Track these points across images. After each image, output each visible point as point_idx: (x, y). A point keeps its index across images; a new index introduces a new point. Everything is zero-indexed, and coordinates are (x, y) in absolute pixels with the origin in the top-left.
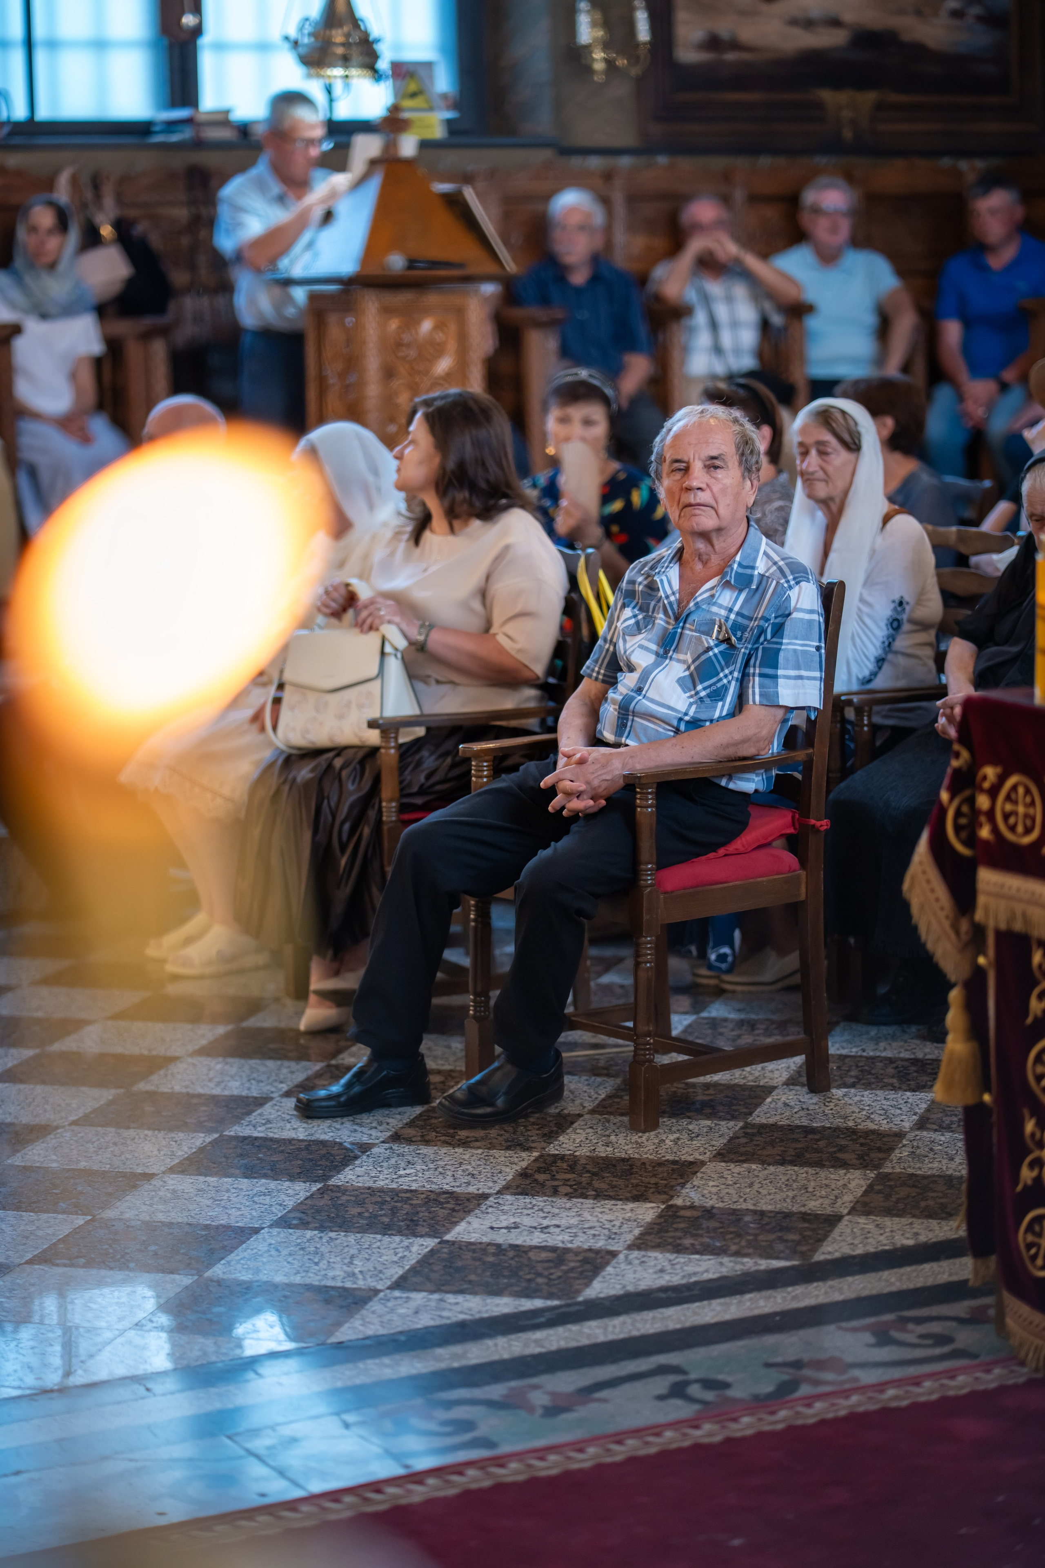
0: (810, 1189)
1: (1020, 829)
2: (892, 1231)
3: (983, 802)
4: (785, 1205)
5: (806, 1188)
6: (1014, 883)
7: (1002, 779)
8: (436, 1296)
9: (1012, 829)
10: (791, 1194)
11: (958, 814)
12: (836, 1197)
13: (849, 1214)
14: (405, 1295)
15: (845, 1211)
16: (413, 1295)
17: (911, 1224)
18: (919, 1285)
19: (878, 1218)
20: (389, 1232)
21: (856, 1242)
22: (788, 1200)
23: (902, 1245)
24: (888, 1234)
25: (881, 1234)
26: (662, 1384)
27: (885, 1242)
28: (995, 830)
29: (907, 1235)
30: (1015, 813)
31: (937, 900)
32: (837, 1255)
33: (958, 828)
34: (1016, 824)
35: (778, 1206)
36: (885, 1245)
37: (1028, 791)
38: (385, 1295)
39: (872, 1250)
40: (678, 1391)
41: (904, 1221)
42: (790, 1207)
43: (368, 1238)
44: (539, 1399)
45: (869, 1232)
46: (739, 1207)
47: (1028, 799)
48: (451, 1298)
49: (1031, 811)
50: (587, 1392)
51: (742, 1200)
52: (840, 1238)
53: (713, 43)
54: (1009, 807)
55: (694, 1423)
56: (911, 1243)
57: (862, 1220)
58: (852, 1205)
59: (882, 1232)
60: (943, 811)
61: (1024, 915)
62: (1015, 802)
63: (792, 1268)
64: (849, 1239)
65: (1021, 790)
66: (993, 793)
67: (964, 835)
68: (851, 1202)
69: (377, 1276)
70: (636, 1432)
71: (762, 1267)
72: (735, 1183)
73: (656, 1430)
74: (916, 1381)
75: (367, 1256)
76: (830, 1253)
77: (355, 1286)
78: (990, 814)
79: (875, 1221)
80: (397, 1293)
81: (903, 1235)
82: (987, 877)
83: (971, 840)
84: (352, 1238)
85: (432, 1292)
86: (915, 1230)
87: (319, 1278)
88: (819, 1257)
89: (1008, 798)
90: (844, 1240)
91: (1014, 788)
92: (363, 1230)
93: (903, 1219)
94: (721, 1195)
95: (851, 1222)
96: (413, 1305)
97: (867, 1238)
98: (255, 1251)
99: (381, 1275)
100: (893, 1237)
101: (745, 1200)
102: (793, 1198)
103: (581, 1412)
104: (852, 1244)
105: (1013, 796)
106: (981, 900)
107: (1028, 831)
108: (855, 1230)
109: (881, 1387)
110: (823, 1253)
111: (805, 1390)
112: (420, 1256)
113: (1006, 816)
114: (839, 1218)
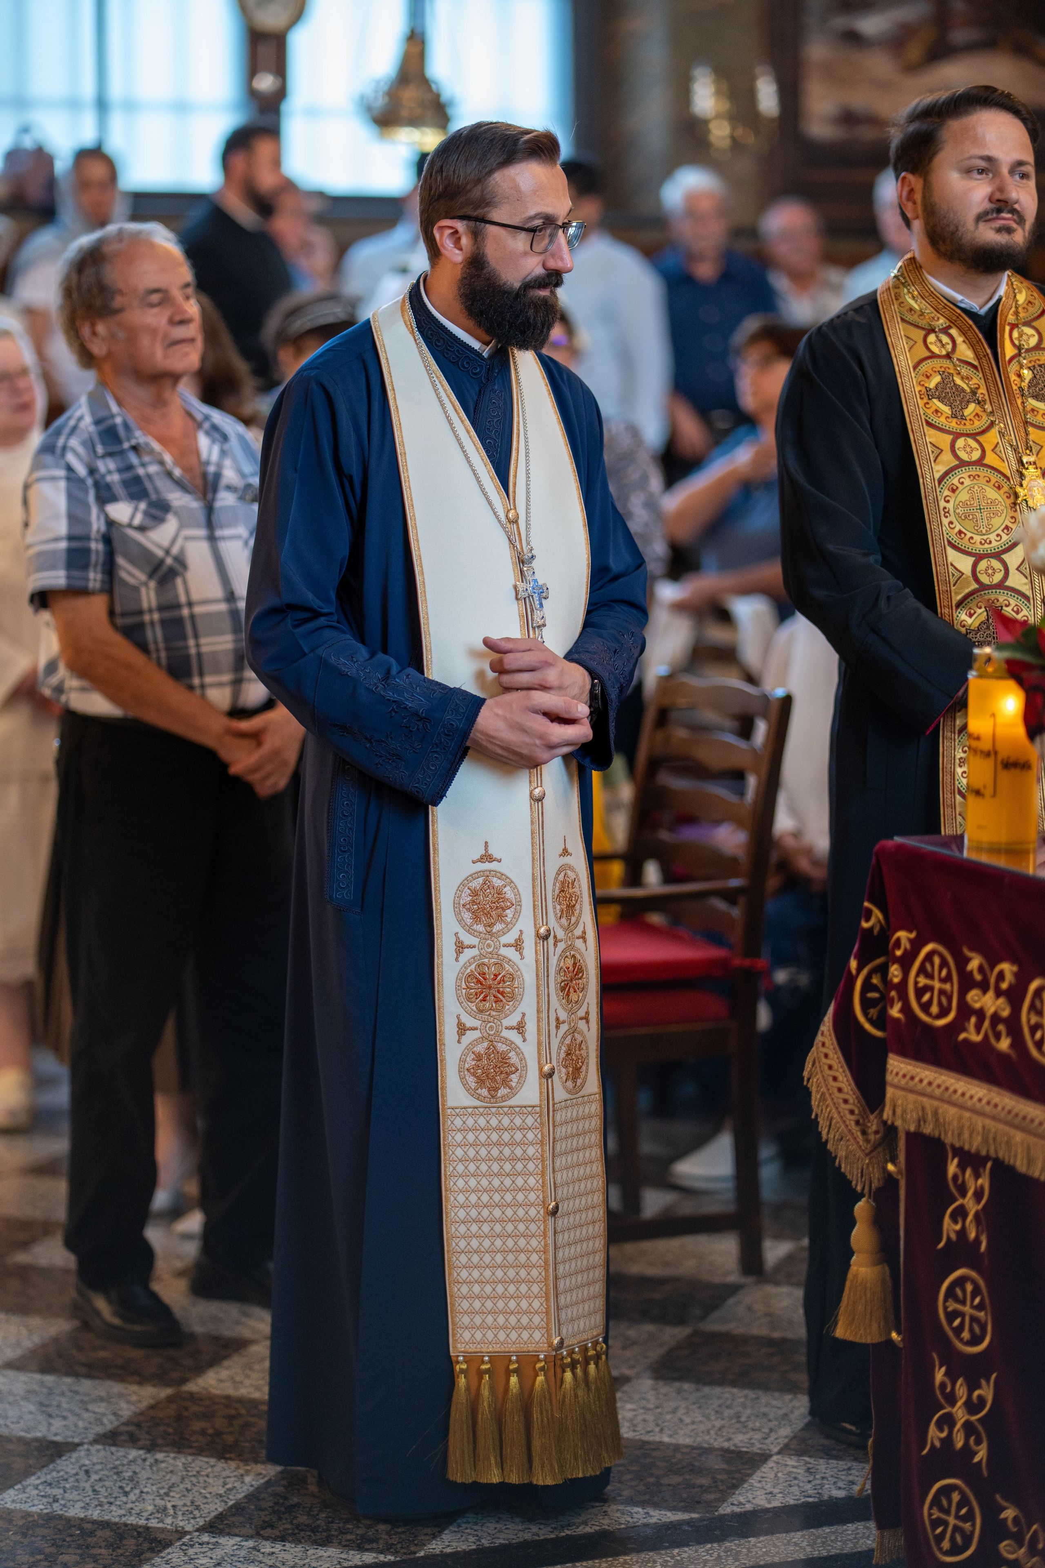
0: (743, 1419)
1: (935, 1009)
2: (823, 1478)
3: (895, 972)
4: (707, 1438)
5: (739, 1417)
6: (926, 1074)
7: (917, 945)
8: (250, 1543)
9: (926, 1007)
10: (718, 1424)
11: (867, 986)
12: (771, 1430)
13: (779, 1453)
14: (213, 1540)
15: (776, 1450)
16: (222, 1540)
17: (849, 1469)
18: (833, 1552)
19: (812, 1460)
20: (227, 1456)
21: (775, 1491)
22: (712, 1432)
23: (830, 1497)
24: (818, 1482)
25: (809, 1482)
27: (811, 1492)
28: (906, 1009)
29: (840, 1484)
30: (928, 988)
31: (840, 1090)
32: (749, 1507)
33: (866, 1004)
34: (930, 1001)
35: (699, 1439)
36: (810, 1497)
37: (944, 964)
38: (191, 1540)
39: (792, 1502)
41: (842, 1464)
42: (712, 1441)
43: (202, 1463)
45: (795, 1478)
46: (651, 1439)
47: (944, 973)
48: (267, 1547)
49: (947, 987)
51: (657, 1429)
52: (759, 1485)
54: (923, 981)
56: (840, 1494)
57: (791, 1462)
58: (786, 1440)
59: (811, 1478)
60: (852, 980)
61: (936, 1113)
62: (930, 976)
63: (689, 1522)
64: (769, 1488)
65: (937, 960)
66: (906, 962)
67: (873, 1012)
68: (786, 1437)
69: (191, 1513)
71: (653, 1520)
72: (657, 1407)
75: (189, 1487)
76: (741, 1503)
77: (160, 1525)
78: (902, 987)
79: (807, 1463)
80: (205, 1538)
81: (835, 1483)
82: (897, 1067)
83: (881, 1021)
84: (181, 1461)
85: (247, 1537)
86: (851, 1478)
87: (123, 1512)
88: (726, 1509)
89: (922, 970)
90: (763, 1488)
91: (929, 957)
92: (200, 1451)
93: (841, 1463)
94: (635, 1422)
95: (778, 1463)
96: (218, 1553)
97: (790, 1486)
98: (62, 1473)
99: (196, 1512)
100: (822, 1485)
101: (661, 1430)
102: (720, 1429)
104: (771, 1493)
105: (928, 966)
106: (890, 1092)
107: (943, 1013)
108: (780, 1475)
110: (732, 1504)
112: (251, 1489)
113: (920, 992)
114: (765, 1457)
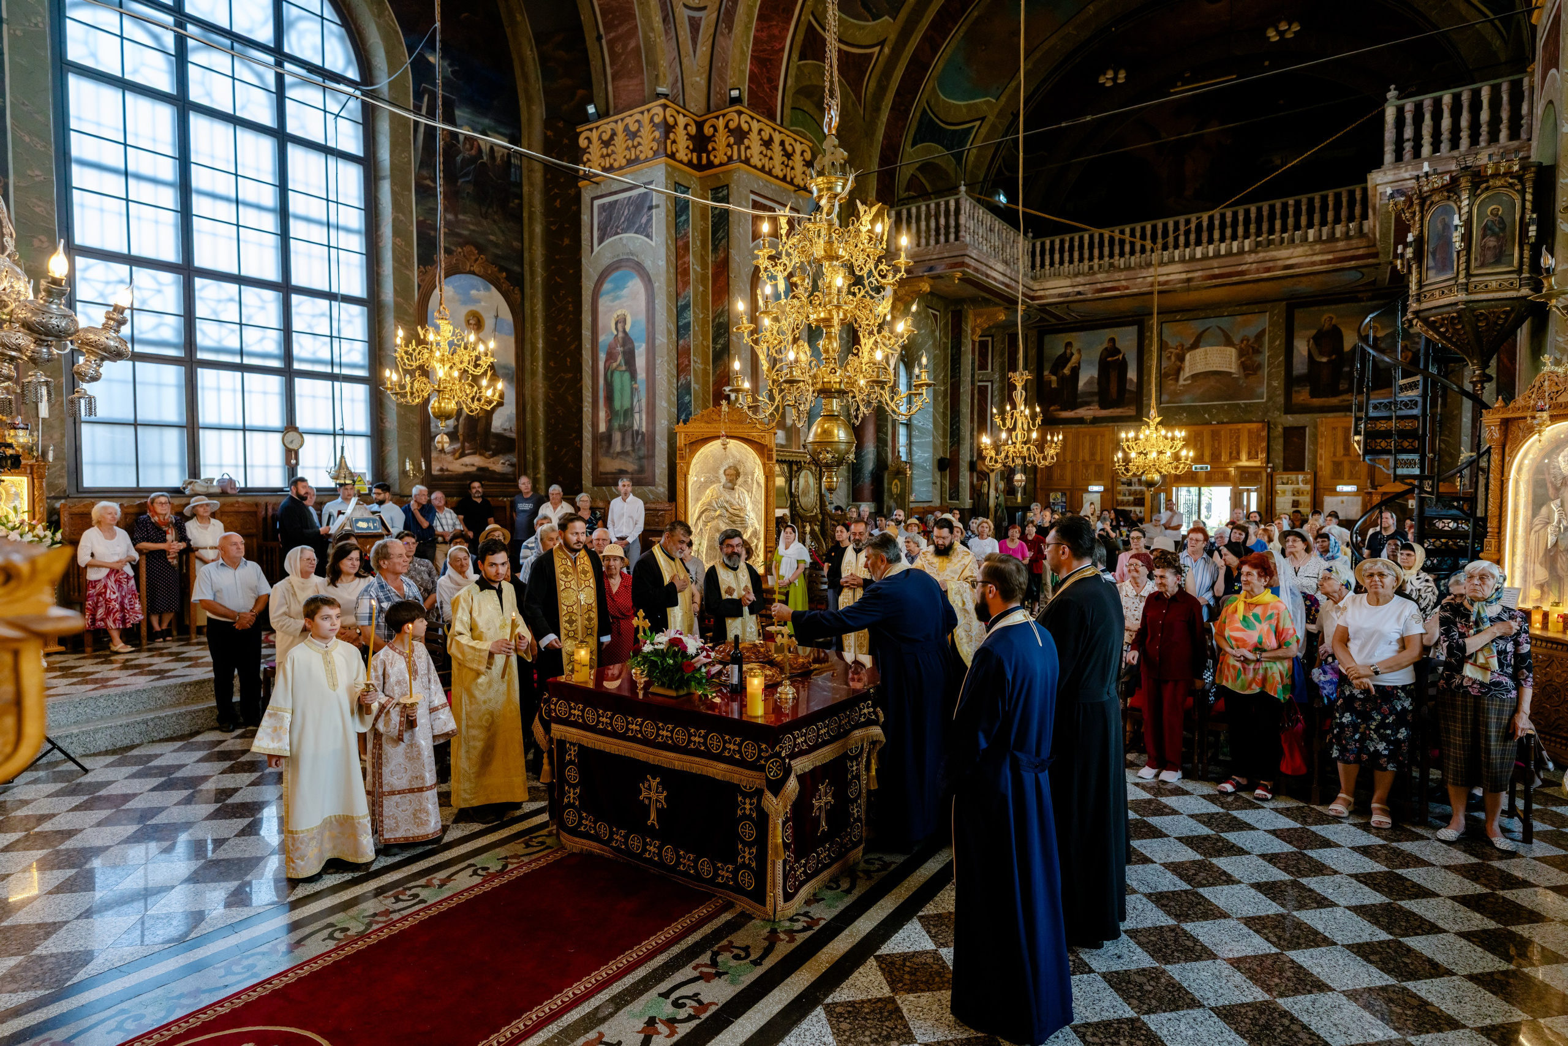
6: (561, 727)
26: (470, 871)
40: (475, 873)
44: (436, 882)
49: (566, 709)
50: (449, 878)
53: (442, 470)
55: (482, 884)
61: (565, 735)
70: (466, 890)
73: (471, 888)
74: (539, 859)
82: (554, 726)
83: (549, 715)
103: (450, 885)
109: (530, 863)
111: (510, 867)
